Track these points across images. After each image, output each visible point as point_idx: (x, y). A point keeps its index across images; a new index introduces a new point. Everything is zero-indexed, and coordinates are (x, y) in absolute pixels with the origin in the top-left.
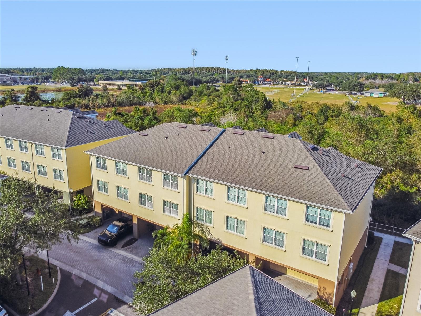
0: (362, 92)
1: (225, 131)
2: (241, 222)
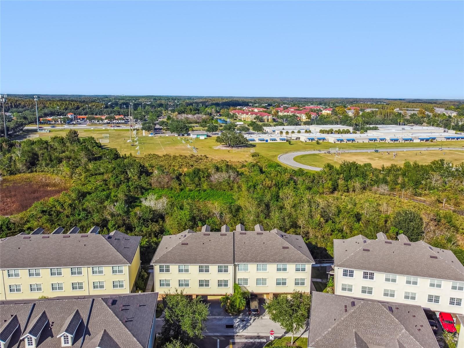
0: (188, 133)
1: (234, 233)
2: (264, 280)
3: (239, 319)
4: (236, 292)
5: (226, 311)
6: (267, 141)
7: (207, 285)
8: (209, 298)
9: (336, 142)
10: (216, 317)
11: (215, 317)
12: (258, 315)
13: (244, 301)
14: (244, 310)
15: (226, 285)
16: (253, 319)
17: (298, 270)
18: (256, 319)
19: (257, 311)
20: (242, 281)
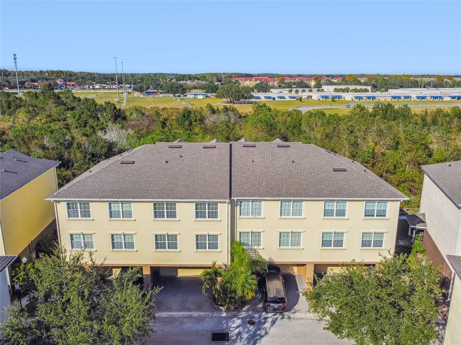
0: (184, 94)
1: (231, 145)
2: (296, 235)
3: (239, 318)
4: (236, 259)
5: (215, 300)
6: (274, 99)
7: (173, 246)
8: (181, 273)
9: (354, 100)
10: (192, 313)
11: (189, 313)
12: (282, 311)
13: (252, 279)
14: (253, 298)
15: (213, 246)
16: (270, 320)
17: (368, 214)
18: (277, 319)
19: (281, 300)
20: (248, 236)
